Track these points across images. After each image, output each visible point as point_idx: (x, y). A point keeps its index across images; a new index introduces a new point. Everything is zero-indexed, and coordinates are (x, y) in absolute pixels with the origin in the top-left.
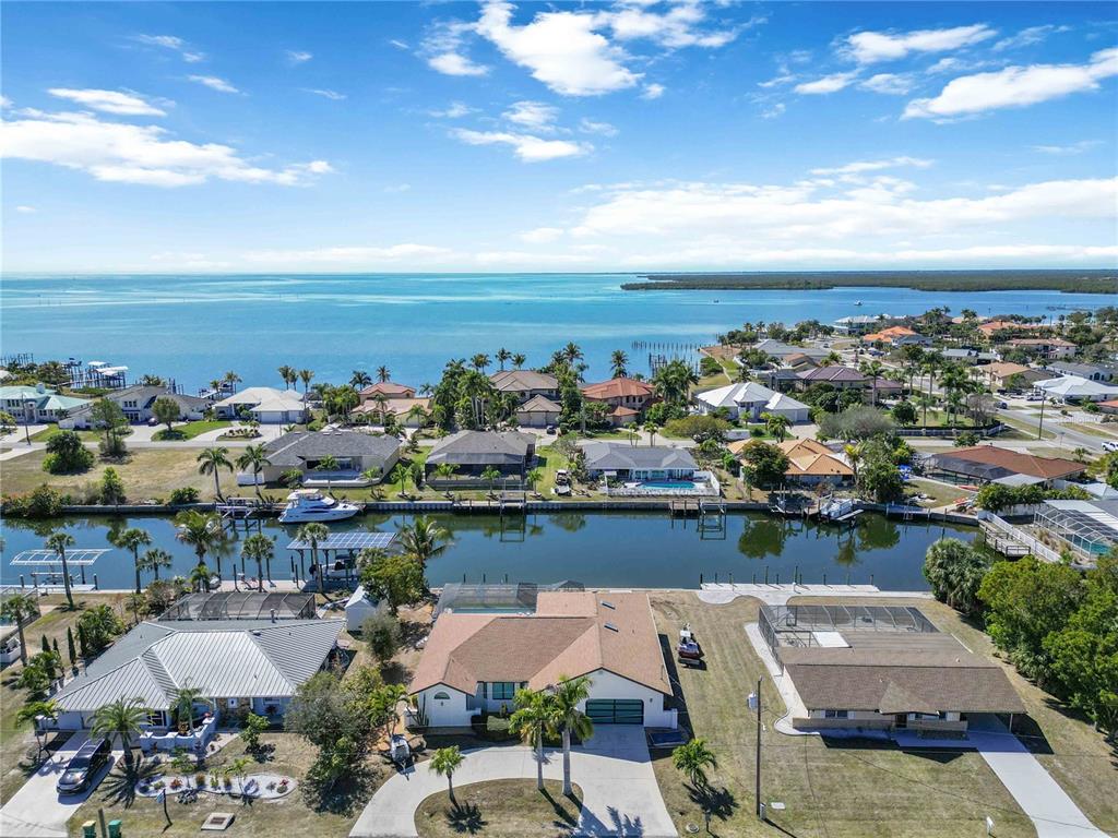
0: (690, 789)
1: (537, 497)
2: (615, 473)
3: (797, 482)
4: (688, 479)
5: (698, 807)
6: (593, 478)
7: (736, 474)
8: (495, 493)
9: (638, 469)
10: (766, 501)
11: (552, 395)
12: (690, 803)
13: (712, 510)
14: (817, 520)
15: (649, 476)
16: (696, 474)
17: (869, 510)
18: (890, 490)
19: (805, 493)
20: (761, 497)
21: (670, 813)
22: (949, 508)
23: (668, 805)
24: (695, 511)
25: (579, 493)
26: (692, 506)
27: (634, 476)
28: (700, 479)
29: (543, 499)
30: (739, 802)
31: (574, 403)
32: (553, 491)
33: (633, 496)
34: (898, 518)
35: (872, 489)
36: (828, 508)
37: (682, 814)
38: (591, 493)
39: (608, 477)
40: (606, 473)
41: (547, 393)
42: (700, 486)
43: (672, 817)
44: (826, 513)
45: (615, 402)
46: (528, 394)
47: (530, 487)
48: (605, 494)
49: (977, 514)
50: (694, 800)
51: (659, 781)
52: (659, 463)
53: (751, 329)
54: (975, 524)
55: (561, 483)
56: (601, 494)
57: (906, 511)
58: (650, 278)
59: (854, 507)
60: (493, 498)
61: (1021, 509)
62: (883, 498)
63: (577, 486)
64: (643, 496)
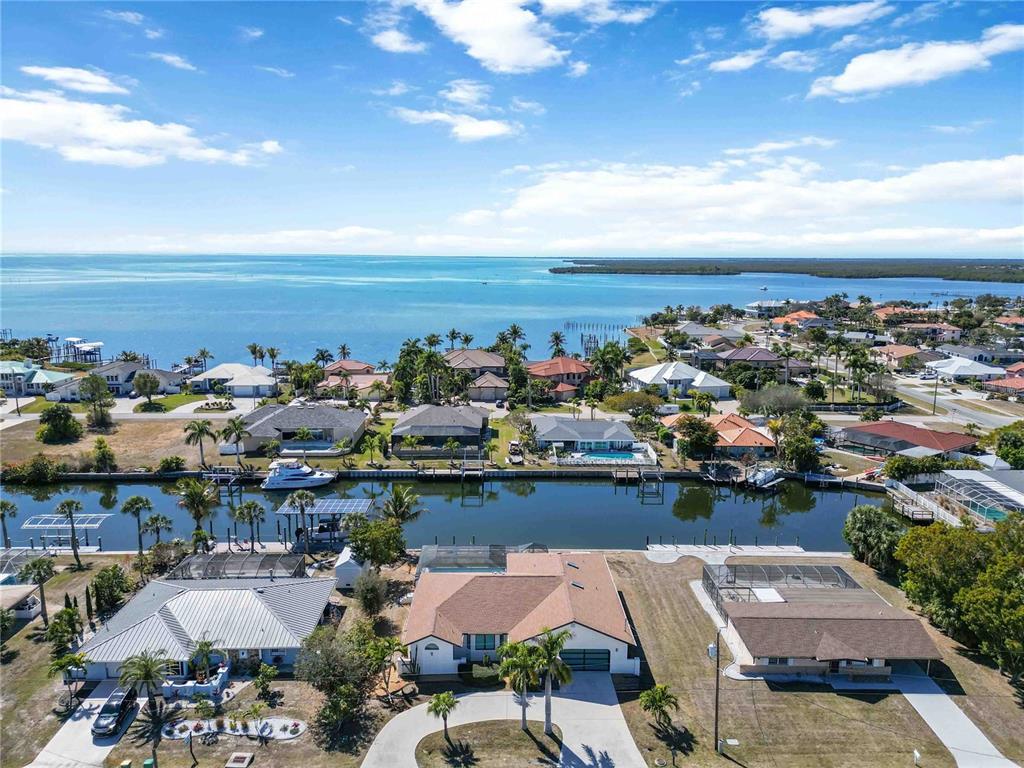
0: (654, 728)
1: (492, 466)
2: (562, 444)
3: (725, 453)
4: (628, 449)
5: (663, 744)
6: (542, 449)
7: (670, 446)
8: (456, 462)
9: (582, 440)
10: (697, 470)
11: (500, 373)
12: (656, 741)
13: (652, 478)
14: (744, 487)
15: (593, 447)
16: (635, 446)
17: (789, 478)
18: (808, 460)
19: (732, 463)
20: (694, 466)
21: (640, 749)
22: (860, 477)
23: (637, 743)
24: (635, 479)
25: (530, 463)
26: (633, 474)
27: (579, 447)
28: (638, 450)
29: (499, 468)
30: (698, 739)
31: (521, 379)
32: (507, 461)
33: (580, 466)
34: (816, 486)
35: (791, 460)
36: (754, 476)
37: (650, 750)
38: (541, 462)
39: (557, 448)
40: (555, 445)
41: (495, 370)
42: (638, 457)
43: (642, 752)
44: (752, 481)
45: (557, 379)
46: (478, 371)
47: (486, 457)
48: (554, 464)
49: (885, 482)
50: (659, 738)
51: (628, 721)
52: (601, 434)
53: (672, 311)
54: (883, 491)
55: (514, 453)
56: (551, 463)
57: (822, 479)
58: (575, 262)
59: (777, 476)
60: (454, 466)
61: (922, 478)
62: (802, 468)
63: (529, 456)
64: (589, 465)
